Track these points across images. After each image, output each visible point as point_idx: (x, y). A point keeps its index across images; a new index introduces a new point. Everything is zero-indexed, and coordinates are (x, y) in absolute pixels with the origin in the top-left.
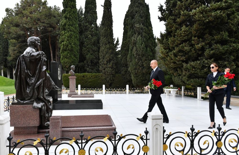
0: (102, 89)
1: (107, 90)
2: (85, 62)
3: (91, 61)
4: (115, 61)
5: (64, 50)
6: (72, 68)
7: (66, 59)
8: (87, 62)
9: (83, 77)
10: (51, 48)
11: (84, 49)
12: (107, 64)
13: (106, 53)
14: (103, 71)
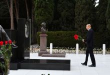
0: (76, 48)
1: (81, 50)
2: (60, 19)
3: (67, 18)
4: (92, 17)
5: (39, 7)
6: (43, 25)
7: (40, 17)
8: (62, 19)
9: (58, 35)
10: (27, 6)
11: (59, 5)
12: (83, 21)
13: (82, 10)
14: (79, 29)
